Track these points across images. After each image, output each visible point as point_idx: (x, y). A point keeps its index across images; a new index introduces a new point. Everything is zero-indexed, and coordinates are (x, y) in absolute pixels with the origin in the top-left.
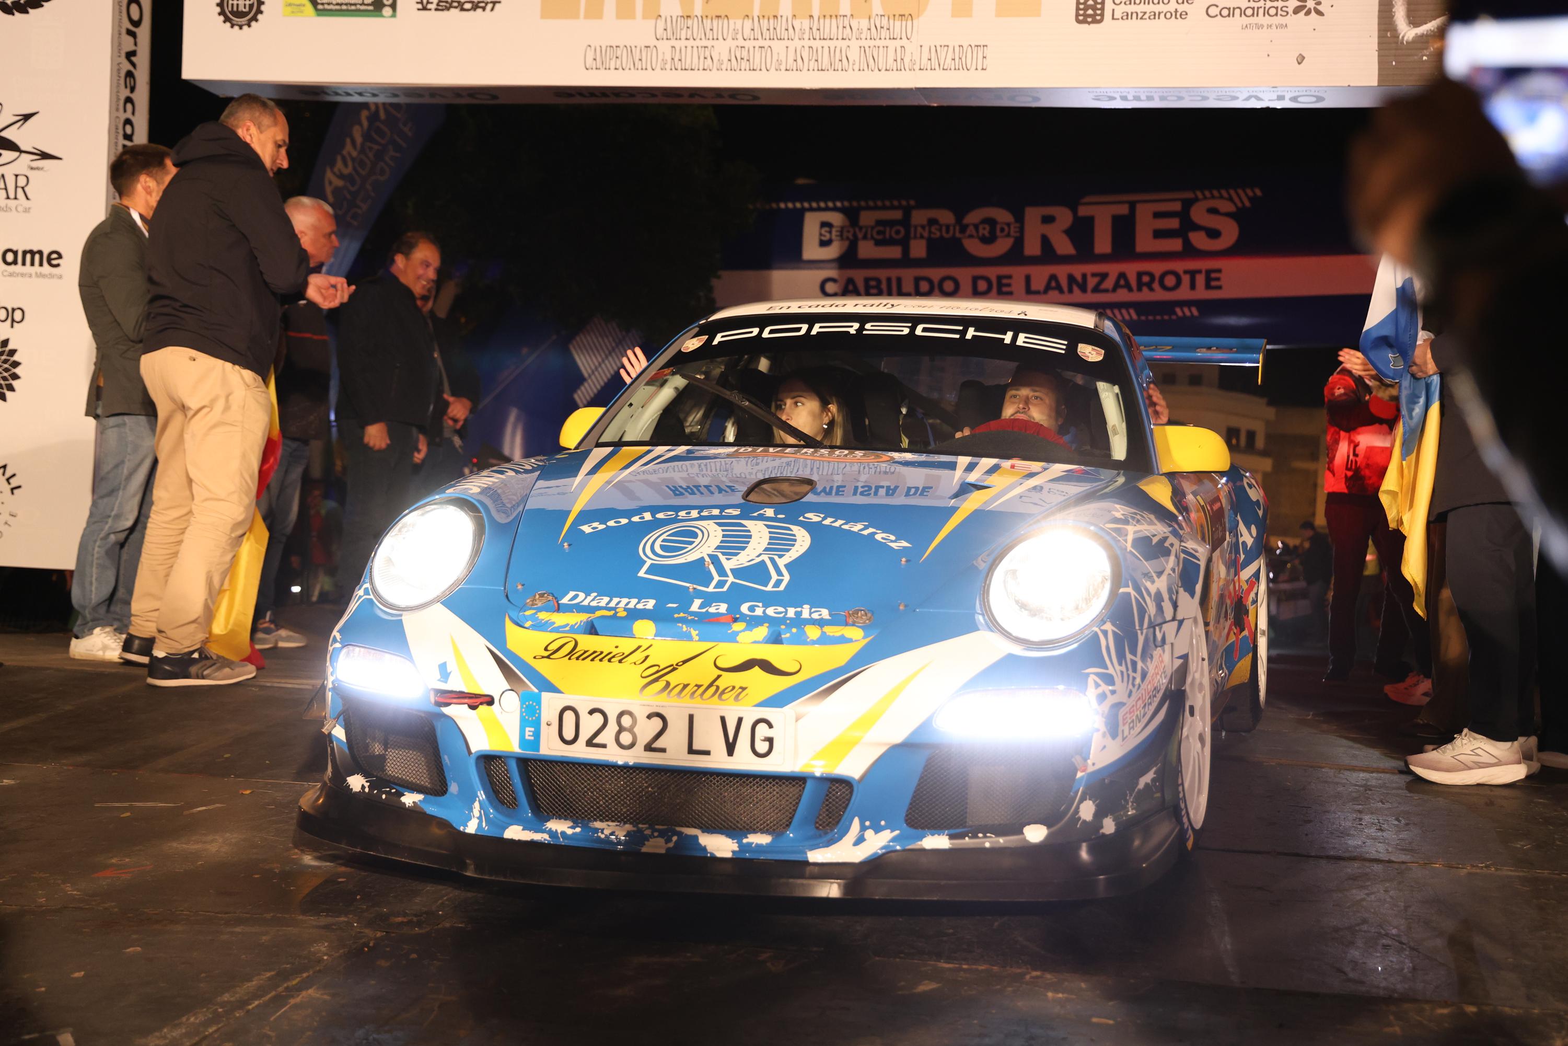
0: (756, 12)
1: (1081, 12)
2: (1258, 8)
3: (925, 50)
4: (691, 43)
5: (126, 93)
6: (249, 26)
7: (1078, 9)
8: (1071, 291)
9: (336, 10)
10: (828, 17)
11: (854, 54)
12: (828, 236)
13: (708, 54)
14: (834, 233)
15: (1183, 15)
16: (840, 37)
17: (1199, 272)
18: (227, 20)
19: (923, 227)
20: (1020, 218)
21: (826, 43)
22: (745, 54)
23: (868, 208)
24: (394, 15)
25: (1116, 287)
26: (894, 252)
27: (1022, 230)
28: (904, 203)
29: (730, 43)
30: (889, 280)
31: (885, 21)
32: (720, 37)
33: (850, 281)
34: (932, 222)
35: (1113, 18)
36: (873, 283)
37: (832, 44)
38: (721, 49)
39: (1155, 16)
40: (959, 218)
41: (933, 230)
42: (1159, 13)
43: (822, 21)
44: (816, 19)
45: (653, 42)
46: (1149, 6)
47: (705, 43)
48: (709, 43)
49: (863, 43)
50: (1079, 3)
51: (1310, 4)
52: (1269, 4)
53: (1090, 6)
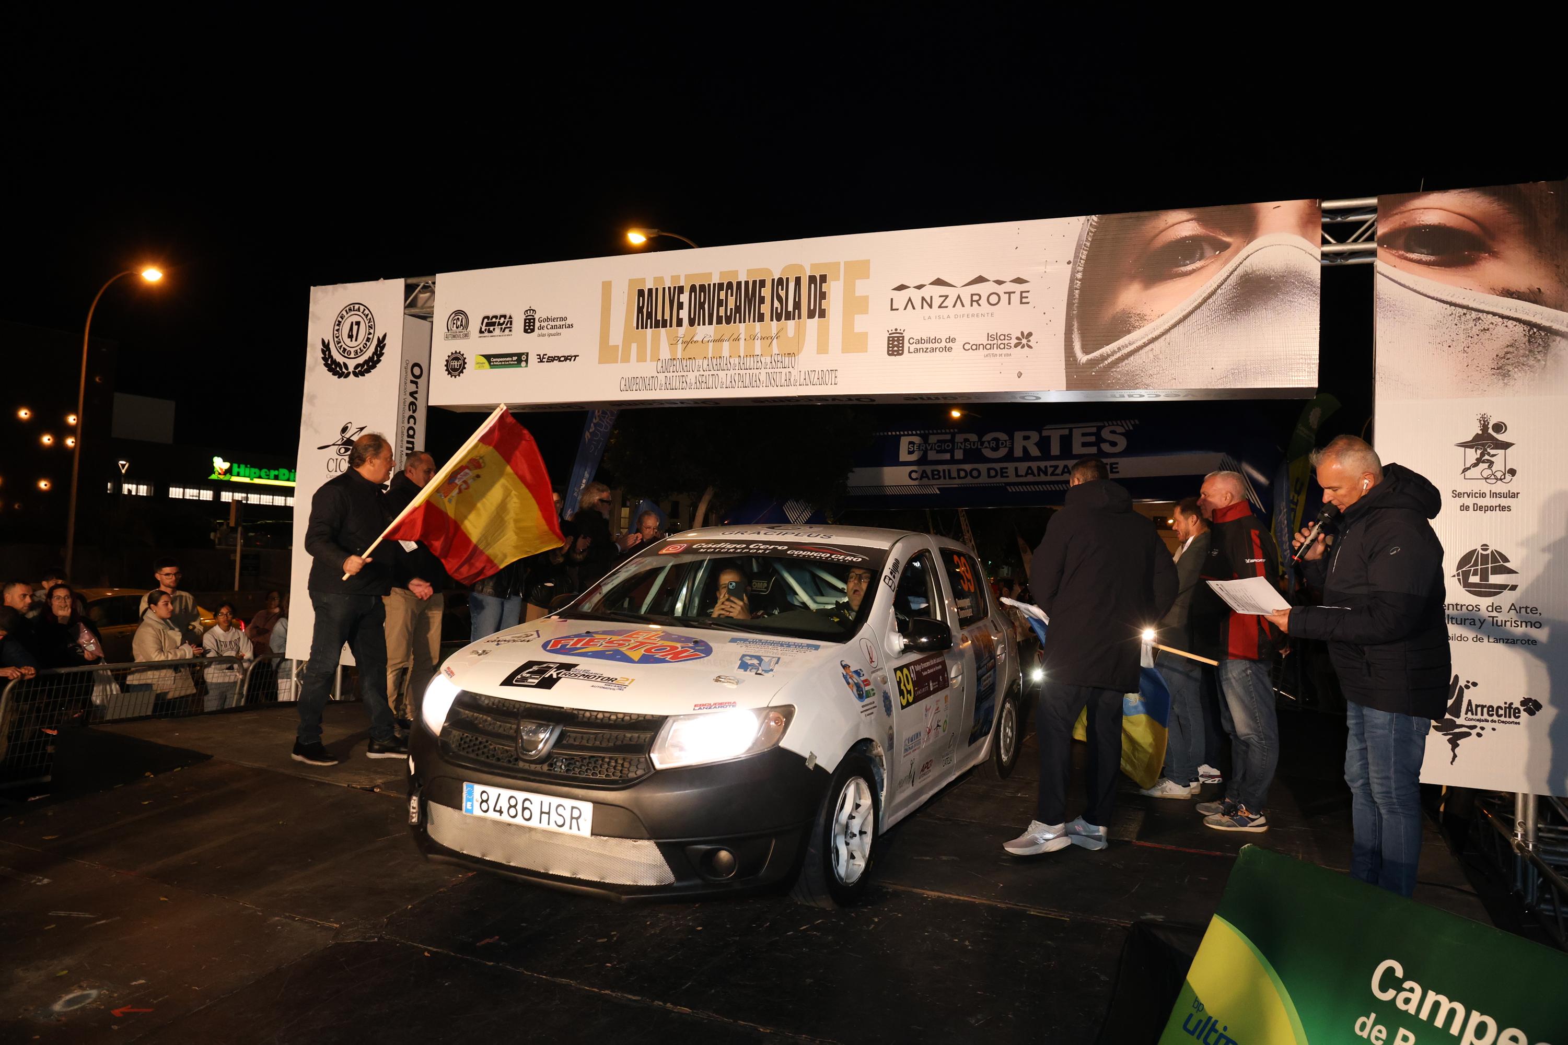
0: (710, 356)
1: (891, 349)
2: (993, 344)
3: (803, 373)
4: (675, 374)
6: (459, 376)
7: (889, 347)
8: (1039, 475)
9: (500, 365)
10: (749, 356)
11: (763, 377)
12: (912, 449)
13: (684, 380)
14: (915, 447)
15: (950, 349)
16: (755, 368)
18: (450, 373)
19: (961, 443)
20: (1012, 438)
21: (748, 371)
22: (704, 380)
23: (933, 434)
24: (527, 366)
26: (947, 456)
27: (1013, 444)
28: (952, 431)
29: (698, 374)
30: (944, 471)
31: (780, 357)
32: (691, 370)
33: (924, 472)
34: (966, 440)
35: (909, 352)
36: (936, 473)
37: (751, 372)
38: (691, 377)
39: (933, 350)
40: (980, 438)
41: (966, 444)
42: (936, 349)
43: (745, 359)
44: (742, 357)
45: (655, 374)
46: (929, 345)
47: (683, 373)
48: (685, 374)
49: (768, 371)
50: (889, 344)
51: (1024, 341)
52: (1000, 342)
53: (895, 345)
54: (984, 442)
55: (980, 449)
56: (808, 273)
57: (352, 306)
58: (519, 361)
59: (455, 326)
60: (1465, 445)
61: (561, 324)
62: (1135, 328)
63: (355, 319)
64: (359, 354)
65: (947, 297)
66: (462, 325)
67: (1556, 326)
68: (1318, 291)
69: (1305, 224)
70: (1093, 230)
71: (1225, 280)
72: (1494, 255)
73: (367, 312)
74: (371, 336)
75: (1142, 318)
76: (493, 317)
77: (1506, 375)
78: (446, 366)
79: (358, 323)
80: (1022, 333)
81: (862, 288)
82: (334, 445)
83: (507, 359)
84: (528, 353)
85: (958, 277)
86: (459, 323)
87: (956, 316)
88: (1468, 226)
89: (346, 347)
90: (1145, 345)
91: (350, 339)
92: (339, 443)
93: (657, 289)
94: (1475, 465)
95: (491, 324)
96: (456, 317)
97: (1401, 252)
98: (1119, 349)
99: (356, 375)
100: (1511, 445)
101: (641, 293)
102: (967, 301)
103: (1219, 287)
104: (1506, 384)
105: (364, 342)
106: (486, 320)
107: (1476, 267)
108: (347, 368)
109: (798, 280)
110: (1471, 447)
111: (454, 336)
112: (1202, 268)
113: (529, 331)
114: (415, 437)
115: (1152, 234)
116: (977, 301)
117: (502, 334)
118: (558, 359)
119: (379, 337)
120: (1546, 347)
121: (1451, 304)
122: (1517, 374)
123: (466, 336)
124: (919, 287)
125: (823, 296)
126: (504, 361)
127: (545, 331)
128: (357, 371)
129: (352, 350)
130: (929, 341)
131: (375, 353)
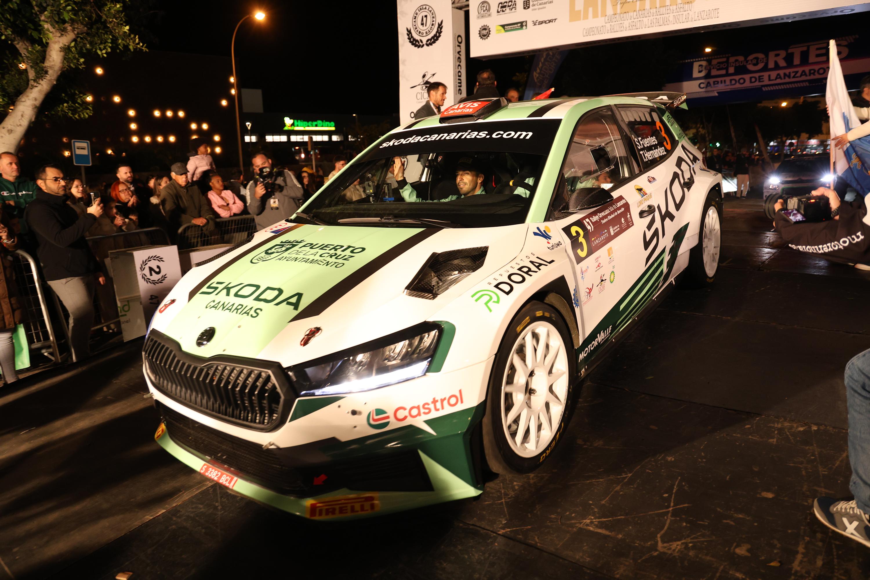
0: (638, 9)
3: (696, 13)
4: (616, 23)
5: (458, 63)
6: (487, 39)
8: (785, 78)
9: (510, 30)
10: (662, 7)
11: (671, 19)
12: (701, 70)
13: (622, 26)
14: (703, 68)
16: (666, 13)
18: (481, 38)
19: (733, 63)
20: (767, 56)
22: (634, 24)
23: (714, 59)
24: (526, 28)
25: (801, 75)
26: (723, 72)
27: (767, 60)
28: (729, 55)
29: (629, 21)
30: (721, 81)
31: (682, 5)
32: (626, 19)
33: (709, 83)
34: (736, 61)
36: (716, 83)
37: (663, 16)
38: (626, 23)
40: (746, 59)
41: (737, 63)
43: (660, 9)
44: (658, 8)
45: (604, 24)
48: (622, 22)
49: (674, 14)
54: (748, 61)
55: (745, 66)
57: (421, 7)
58: (522, 26)
59: (482, 10)
61: (545, 1)
63: (424, 14)
64: (428, 34)
66: (486, 9)
73: (430, 9)
74: (434, 23)
76: (505, 3)
78: (479, 34)
79: (426, 16)
82: (419, 85)
83: (515, 26)
84: (526, 22)
86: (485, 9)
89: (420, 31)
91: (422, 26)
92: (422, 83)
95: (503, 7)
96: (483, 5)
99: (427, 45)
105: (431, 26)
106: (500, 5)
108: (422, 42)
111: (482, 17)
113: (527, 8)
114: (462, 76)
117: (510, 11)
118: (545, 22)
119: (438, 23)
123: (489, 15)
126: (513, 27)
127: (536, 7)
129: (424, 32)
131: (437, 32)
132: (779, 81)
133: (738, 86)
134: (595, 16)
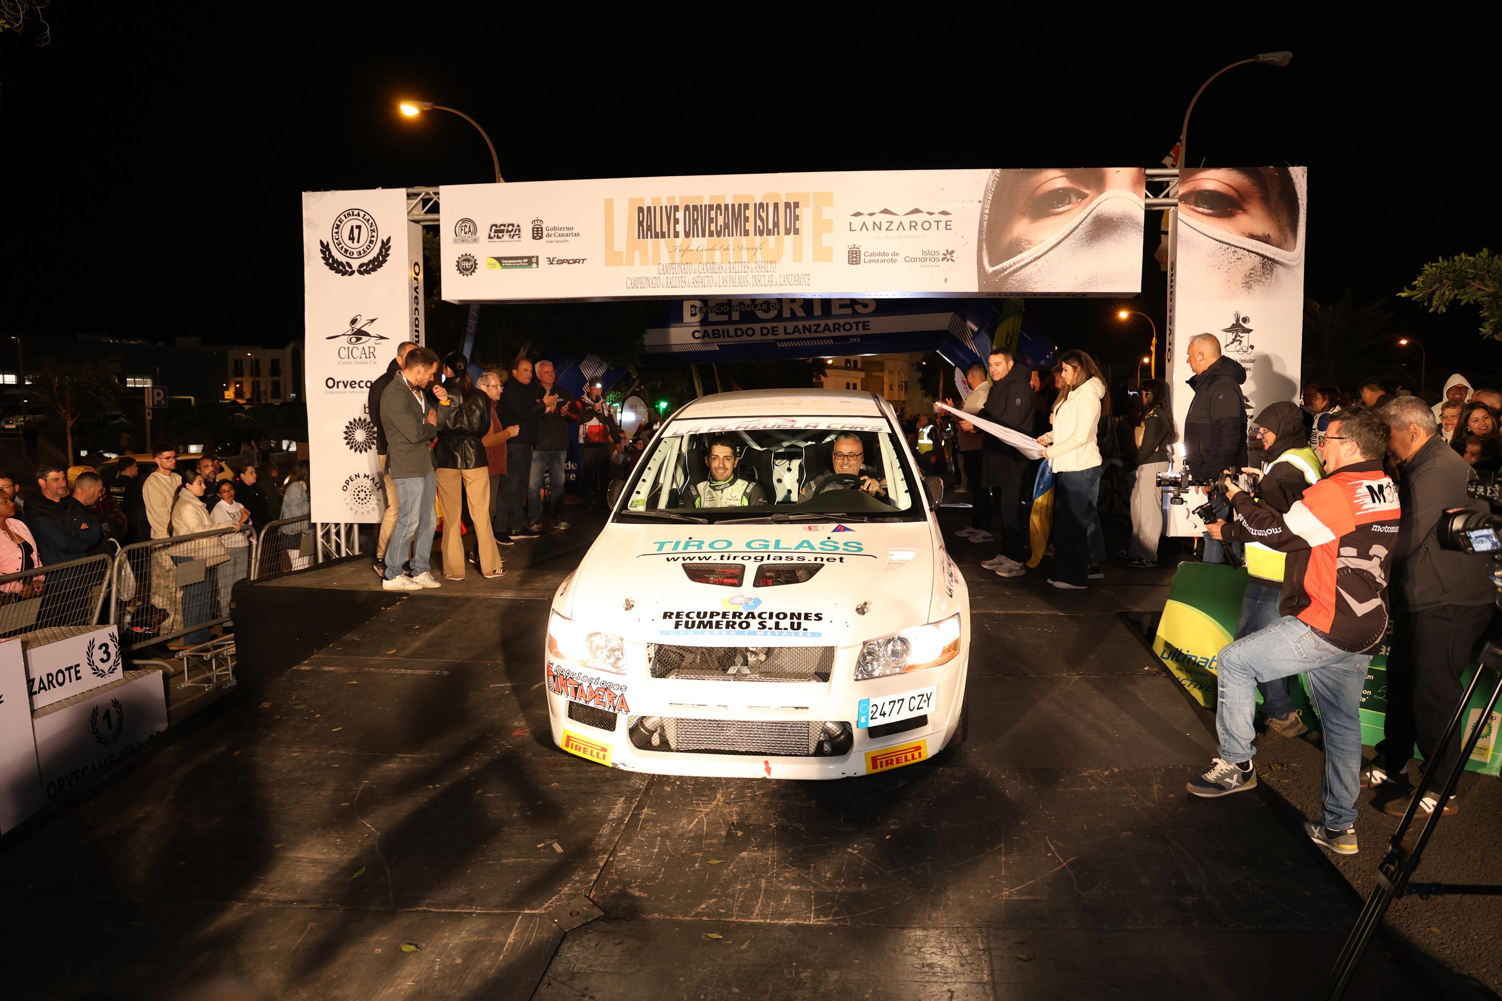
0: (704, 261)
1: (850, 260)
3: (782, 277)
4: (675, 275)
5: (415, 306)
6: (471, 275)
7: (849, 258)
9: (511, 266)
10: (737, 262)
11: (750, 279)
12: (694, 312)
13: (683, 281)
14: (697, 310)
15: (895, 261)
16: (743, 272)
17: (860, 322)
18: (461, 272)
19: (737, 306)
21: (737, 274)
22: (700, 280)
24: (537, 267)
25: (824, 330)
26: (725, 318)
27: (781, 306)
29: (693, 275)
30: (723, 330)
31: (763, 264)
32: (688, 272)
33: (706, 331)
35: (864, 263)
36: (716, 332)
37: (740, 274)
38: (689, 278)
39: (883, 261)
41: (742, 307)
42: (885, 260)
43: (734, 264)
44: (732, 263)
45: (658, 275)
46: (880, 257)
47: (682, 275)
49: (754, 274)
50: (849, 256)
51: (949, 256)
52: (931, 256)
53: (854, 257)
54: (757, 305)
55: (754, 311)
56: (785, 200)
57: (351, 212)
58: (530, 263)
59: (463, 232)
60: (1227, 331)
61: (568, 232)
62: (1025, 249)
63: (355, 223)
64: (363, 255)
65: (892, 222)
66: (470, 231)
67: (1277, 258)
68: (1143, 229)
69: (1136, 183)
70: (997, 180)
71: (1084, 219)
72: (1245, 211)
73: (367, 217)
74: (374, 239)
75: (1030, 243)
76: (501, 225)
77: (1250, 287)
78: (457, 266)
79: (359, 227)
80: (947, 251)
81: (827, 213)
82: (344, 335)
83: (518, 261)
84: (537, 258)
85: (900, 208)
86: (467, 230)
87: (899, 237)
88: (1231, 192)
89: (348, 248)
90: (1032, 261)
91: (351, 241)
92: (350, 333)
93: (655, 207)
94: (1232, 343)
95: (498, 231)
96: (464, 225)
97: (1192, 207)
98: (1014, 264)
99: (361, 273)
100: (1252, 330)
101: (640, 210)
102: (907, 226)
103: (1080, 223)
104: (1249, 293)
105: (367, 243)
106: (494, 228)
107: (1234, 218)
108: (350, 267)
109: (776, 206)
110: (1230, 332)
111: (463, 241)
112: (1069, 210)
113: (538, 237)
114: (420, 326)
115: (1037, 185)
116: (914, 227)
117: (511, 239)
118: (568, 262)
119: (383, 240)
120: (1272, 270)
121: (1221, 242)
122: (1257, 288)
123: (475, 240)
124: (871, 214)
125: (797, 218)
126: (516, 263)
127: (553, 238)
128: (362, 269)
129: (355, 251)
130: (879, 254)
131: (380, 253)
132: (797, 335)
133: (745, 338)
134: (644, 262)
